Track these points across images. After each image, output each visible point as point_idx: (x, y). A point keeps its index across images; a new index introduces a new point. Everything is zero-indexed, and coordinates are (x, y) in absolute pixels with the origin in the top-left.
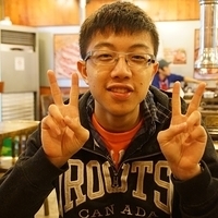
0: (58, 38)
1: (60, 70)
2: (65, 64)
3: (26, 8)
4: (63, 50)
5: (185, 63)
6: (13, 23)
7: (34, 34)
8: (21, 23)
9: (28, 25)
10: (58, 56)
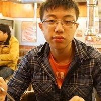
0: (24, 23)
1: (24, 38)
2: (26, 35)
3: (10, 9)
4: (26, 28)
5: (82, 36)
6: (3, 16)
7: (13, 21)
8: (7, 16)
9: (10, 17)
10: (24, 31)
